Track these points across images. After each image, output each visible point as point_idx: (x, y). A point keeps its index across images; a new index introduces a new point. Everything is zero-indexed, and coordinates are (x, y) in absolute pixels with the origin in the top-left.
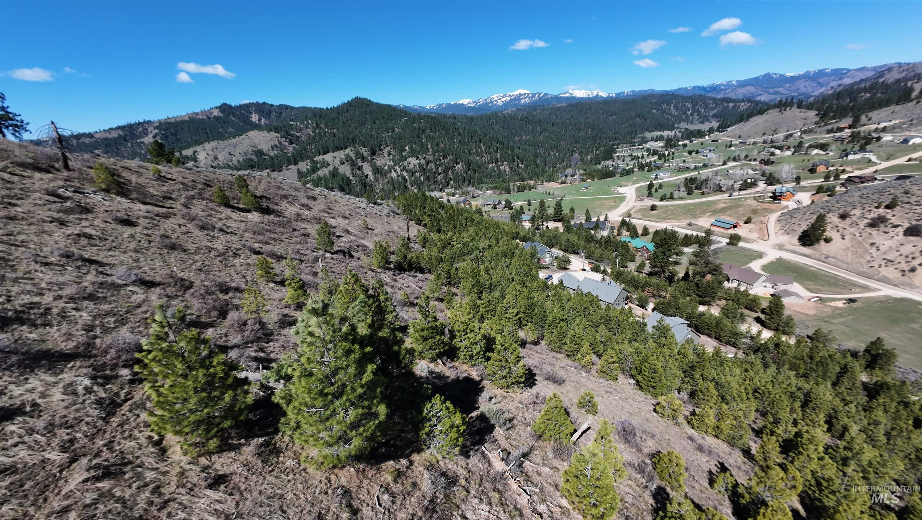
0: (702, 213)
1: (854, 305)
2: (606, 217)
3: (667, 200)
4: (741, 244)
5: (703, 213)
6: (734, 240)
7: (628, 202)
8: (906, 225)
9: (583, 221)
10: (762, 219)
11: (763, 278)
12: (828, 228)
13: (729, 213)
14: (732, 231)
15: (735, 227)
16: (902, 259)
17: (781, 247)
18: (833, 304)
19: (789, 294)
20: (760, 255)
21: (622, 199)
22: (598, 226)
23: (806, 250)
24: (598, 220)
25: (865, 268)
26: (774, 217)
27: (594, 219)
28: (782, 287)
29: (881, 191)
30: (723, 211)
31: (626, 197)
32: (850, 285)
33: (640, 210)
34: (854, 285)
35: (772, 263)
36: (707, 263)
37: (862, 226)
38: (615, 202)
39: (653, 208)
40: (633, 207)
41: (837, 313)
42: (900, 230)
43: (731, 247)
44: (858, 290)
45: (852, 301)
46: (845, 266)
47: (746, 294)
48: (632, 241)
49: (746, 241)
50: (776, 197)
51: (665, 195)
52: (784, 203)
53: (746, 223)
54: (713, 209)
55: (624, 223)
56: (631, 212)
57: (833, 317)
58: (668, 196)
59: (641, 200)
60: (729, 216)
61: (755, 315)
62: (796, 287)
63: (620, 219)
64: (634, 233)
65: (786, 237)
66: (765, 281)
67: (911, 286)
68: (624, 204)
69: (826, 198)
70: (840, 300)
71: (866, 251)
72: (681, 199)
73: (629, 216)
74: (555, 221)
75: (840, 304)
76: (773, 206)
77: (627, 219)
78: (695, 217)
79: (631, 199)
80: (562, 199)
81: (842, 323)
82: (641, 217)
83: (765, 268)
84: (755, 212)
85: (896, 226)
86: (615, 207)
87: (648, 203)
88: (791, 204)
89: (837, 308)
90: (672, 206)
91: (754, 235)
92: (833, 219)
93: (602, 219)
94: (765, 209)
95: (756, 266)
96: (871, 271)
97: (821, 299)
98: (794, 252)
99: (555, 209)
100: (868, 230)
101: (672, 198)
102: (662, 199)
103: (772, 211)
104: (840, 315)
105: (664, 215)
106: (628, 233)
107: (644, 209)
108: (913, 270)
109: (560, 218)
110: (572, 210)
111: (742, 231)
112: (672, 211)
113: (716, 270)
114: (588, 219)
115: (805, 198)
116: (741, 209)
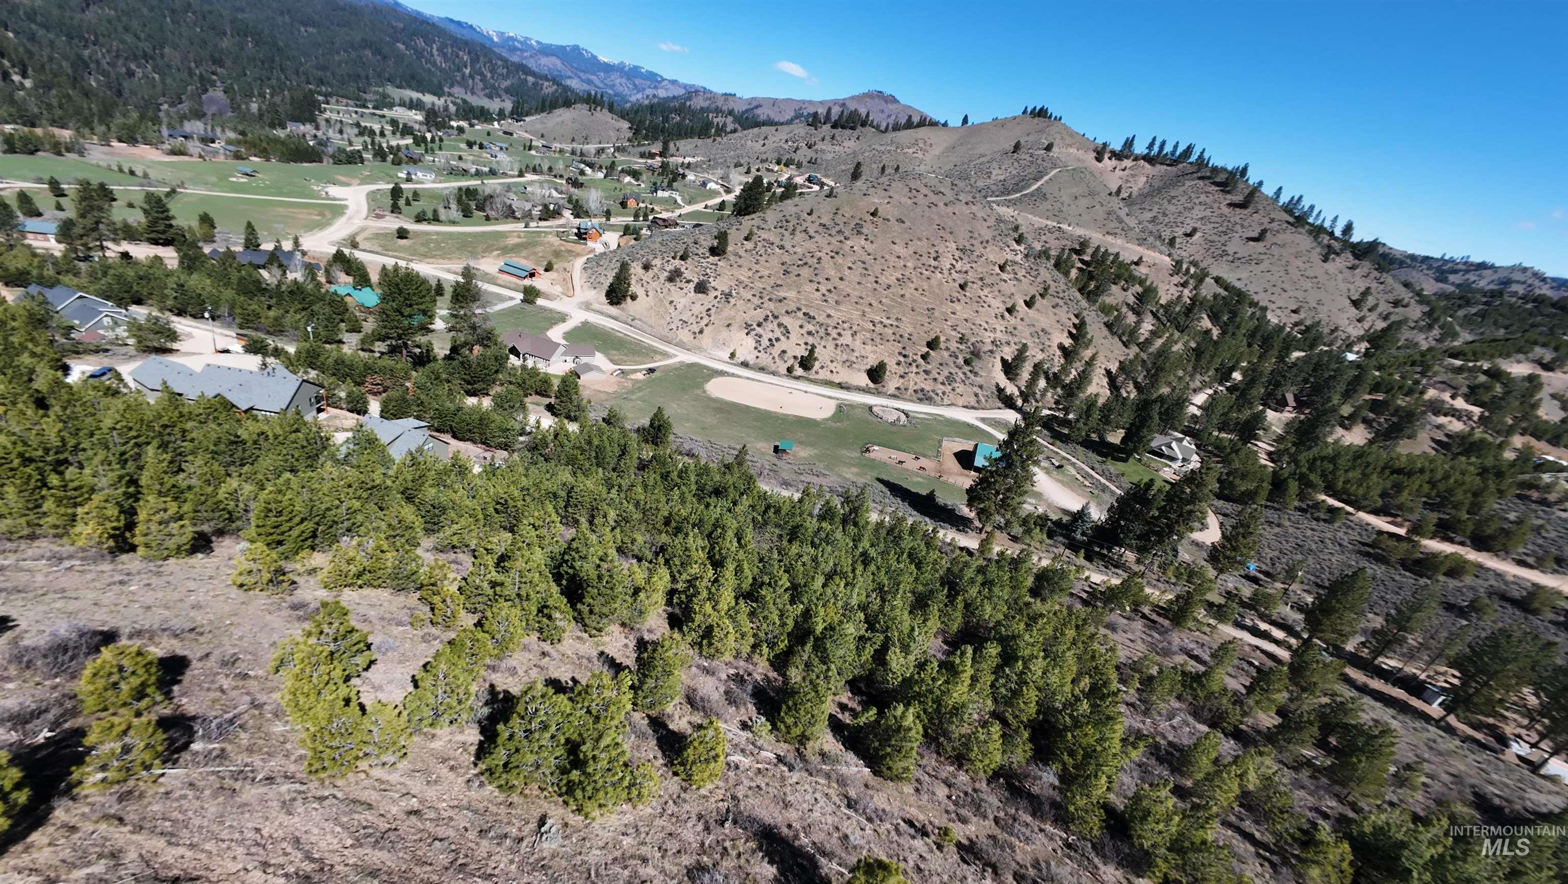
0: (484, 251)
1: (653, 376)
2: (296, 242)
3: (429, 221)
4: (540, 302)
5: (488, 250)
6: (530, 295)
7: (350, 218)
8: (696, 280)
9: (239, 249)
10: (566, 265)
11: (561, 349)
12: (633, 282)
13: (524, 253)
14: (527, 282)
15: (532, 275)
16: (693, 320)
17: (587, 306)
18: (633, 376)
19: (589, 368)
20: (563, 318)
21: (337, 210)
22: (276, 259)
23: (613, 310)
24: (278, 248)
25: (665, 332)
26: (579, 262)
27: (268, 246)
28: (584, 360)
29: (677, 239)
30: (516, 249)
31: (346, 207)
32: (651, 352)
33: (377, 236)
34: (656, 351)
35: (576, 329)
36: (474, 328)
37: (662, 279)
38: (321, 214)
39: (402, 234)
40: (363, 229)
41: (638, 387)
42: (692, 286)
43: (526, 306)
44: (658, 357)
45: (651, 371)
46: (649, 330)
47: (534, 372)
48: (355, 293)
49: (547, 297)
50: (582, 235)
51: (424, 213)
52: (590, 244)
53: (546, 270)
54: (502, 245)
55: (339, 257)
56: (358, 239)
57: (632, 392)
58: (430, 215)
59: (379, 217)
60: (525, 258)
61: (547, 401)
62: (599, 359)
63: (333, 250)
64: (361, 278)
65: (594, 292)
66: (564, 354)
67: (699, 349)
68: (343, 220)
69: (633, 242)
70: (640, 371)
71: (666, 311)
72: (453, 223)
73: (354, 245)
74: (155, 242)
75: (640, 376)
76: (578, 248)
77: (347, 251)
78: (474, 255)
79: (358, 212)
80: (173, 191)
81: (640, 399)
82: (379, 249)
83: (568, 336)
84: (557, 254)
85: (688, 282)
86: (322, 225)
87: (392, 223)
88: (599, 248)
89: (637, 381)
90: (438, 233)
91: (557, 289)
92: (636, 269)
93: (287, 246)
94: (570, 252)
95: (556, 334)
96: (671, 334)
97: (623, 372)
98: (602, 313)
99: (145, 211)
100: (668, 285)
101: (436, 219)
102: (419, 219)
103: (578, 255)
104: (640, 389)
105: (422, 250)
106: (350, 279)
107: (386, 235)
108: (701, 332)
109: (168, 236)
110: (207, 220)
111: (541, 283)
112: (437, 243)
113: (487, 339)
114: (252, 243)
115: (612, 239)
116: (540, 249)
